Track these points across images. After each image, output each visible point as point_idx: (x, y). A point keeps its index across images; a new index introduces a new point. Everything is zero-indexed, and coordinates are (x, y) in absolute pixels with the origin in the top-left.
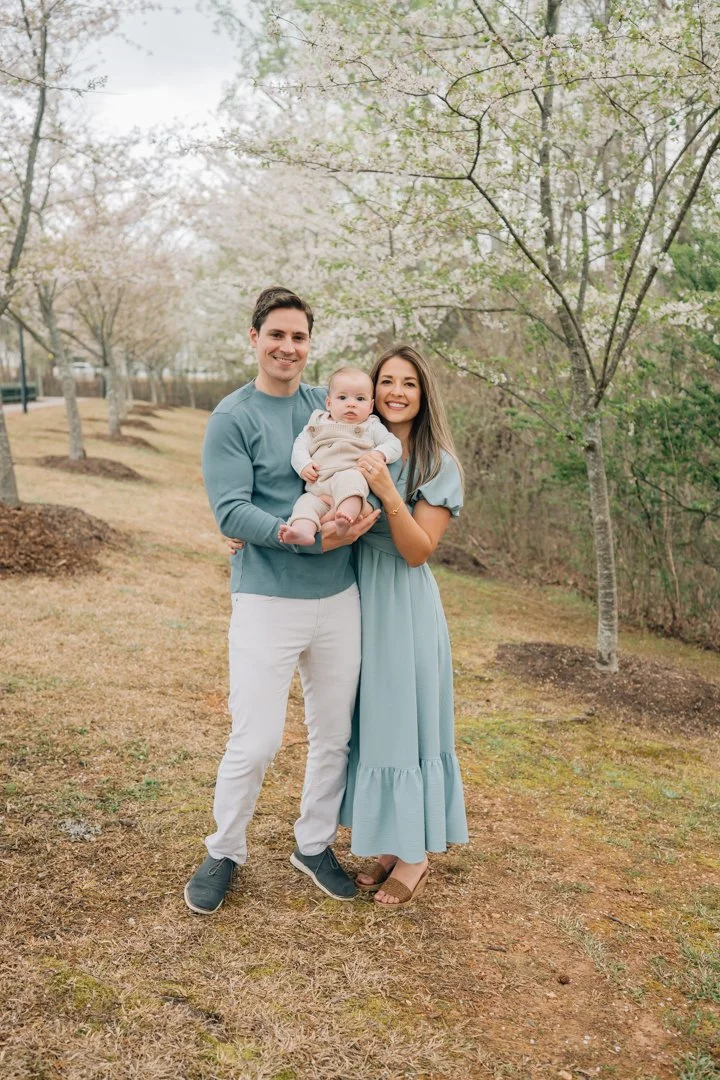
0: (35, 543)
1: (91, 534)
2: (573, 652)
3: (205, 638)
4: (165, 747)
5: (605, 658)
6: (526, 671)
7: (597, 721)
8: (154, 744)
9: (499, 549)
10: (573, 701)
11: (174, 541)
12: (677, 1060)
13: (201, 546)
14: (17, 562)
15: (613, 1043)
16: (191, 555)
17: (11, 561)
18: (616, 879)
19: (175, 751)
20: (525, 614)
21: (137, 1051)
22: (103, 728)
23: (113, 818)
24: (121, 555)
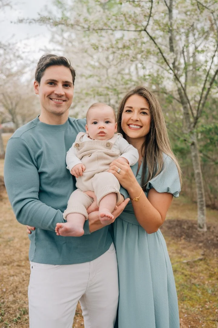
2: (188, 223)
5: (202, 226)
6: (173, 235)
7: (207, 258)
10: (195, 249)
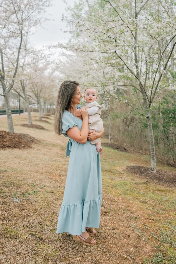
0: (17, 142)
1: (30, 140)
2: (145, 168)
3: (54, 162)
4: (40, 184)
5: (153, 169)
6: (133, 172)
7: (149, 183)
8: (37, 183)
9: (132, 146)
10: (143, 179)
11: (51, 142)
12: (153, 254)
13: (57, 144)
14: (12, 145)
15: (138, 250)
16: (54, 145)
17: (11, 145)
18: (146, 216)
19: (42, 185)
20: (135, 160)
21: (21, 245)
22: (26, 180)
23: (25, 198)
24: (37, 145)
